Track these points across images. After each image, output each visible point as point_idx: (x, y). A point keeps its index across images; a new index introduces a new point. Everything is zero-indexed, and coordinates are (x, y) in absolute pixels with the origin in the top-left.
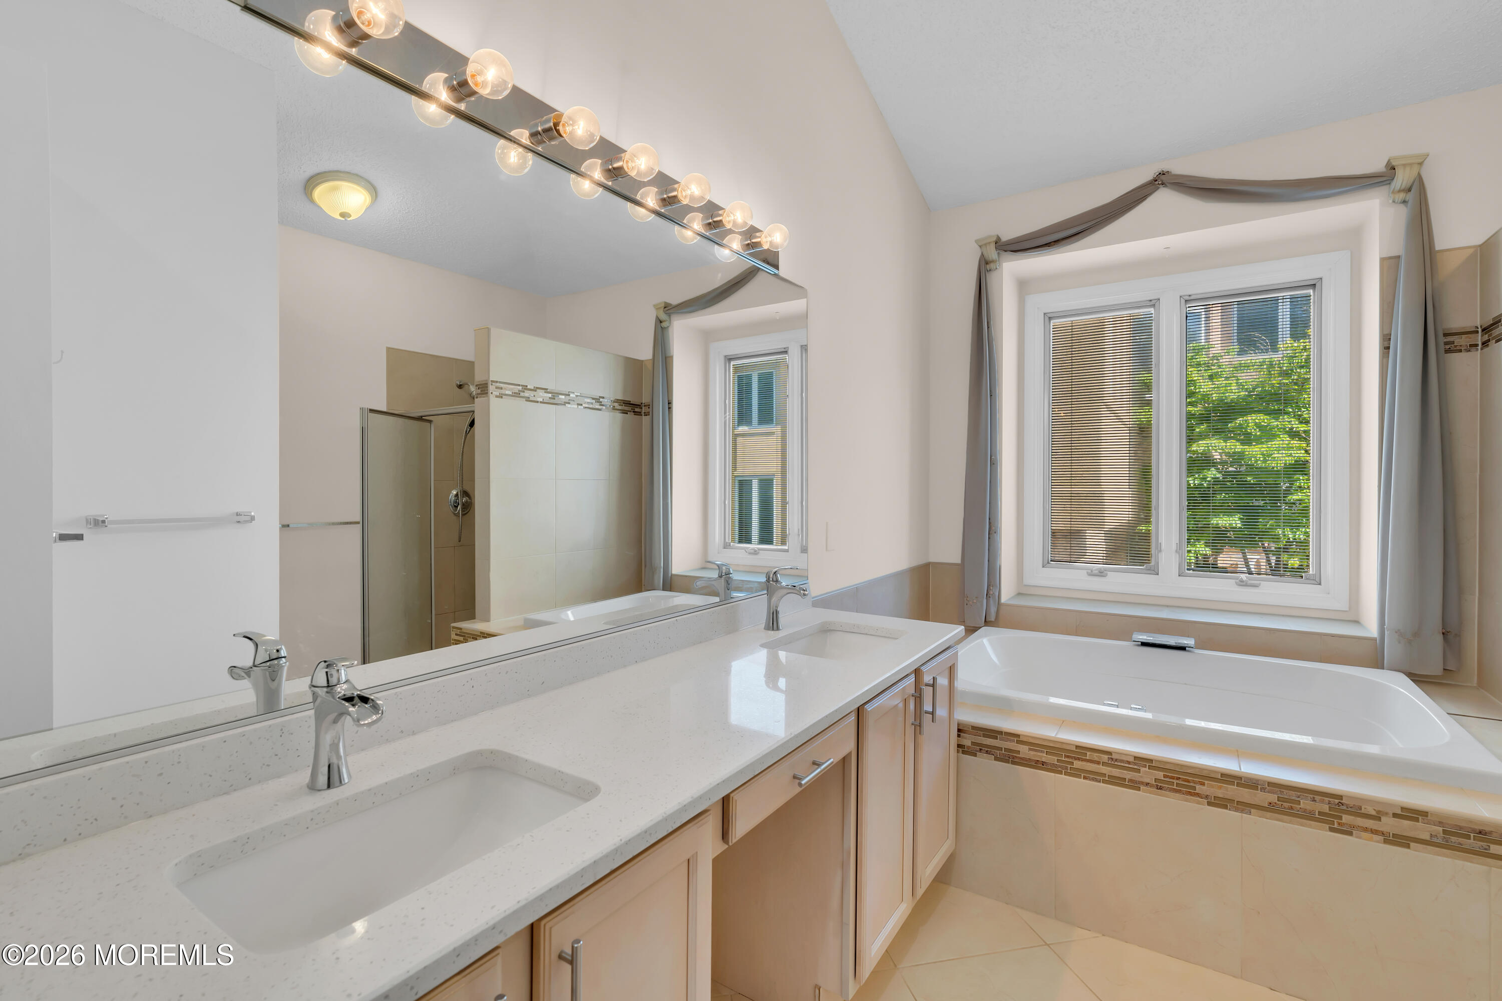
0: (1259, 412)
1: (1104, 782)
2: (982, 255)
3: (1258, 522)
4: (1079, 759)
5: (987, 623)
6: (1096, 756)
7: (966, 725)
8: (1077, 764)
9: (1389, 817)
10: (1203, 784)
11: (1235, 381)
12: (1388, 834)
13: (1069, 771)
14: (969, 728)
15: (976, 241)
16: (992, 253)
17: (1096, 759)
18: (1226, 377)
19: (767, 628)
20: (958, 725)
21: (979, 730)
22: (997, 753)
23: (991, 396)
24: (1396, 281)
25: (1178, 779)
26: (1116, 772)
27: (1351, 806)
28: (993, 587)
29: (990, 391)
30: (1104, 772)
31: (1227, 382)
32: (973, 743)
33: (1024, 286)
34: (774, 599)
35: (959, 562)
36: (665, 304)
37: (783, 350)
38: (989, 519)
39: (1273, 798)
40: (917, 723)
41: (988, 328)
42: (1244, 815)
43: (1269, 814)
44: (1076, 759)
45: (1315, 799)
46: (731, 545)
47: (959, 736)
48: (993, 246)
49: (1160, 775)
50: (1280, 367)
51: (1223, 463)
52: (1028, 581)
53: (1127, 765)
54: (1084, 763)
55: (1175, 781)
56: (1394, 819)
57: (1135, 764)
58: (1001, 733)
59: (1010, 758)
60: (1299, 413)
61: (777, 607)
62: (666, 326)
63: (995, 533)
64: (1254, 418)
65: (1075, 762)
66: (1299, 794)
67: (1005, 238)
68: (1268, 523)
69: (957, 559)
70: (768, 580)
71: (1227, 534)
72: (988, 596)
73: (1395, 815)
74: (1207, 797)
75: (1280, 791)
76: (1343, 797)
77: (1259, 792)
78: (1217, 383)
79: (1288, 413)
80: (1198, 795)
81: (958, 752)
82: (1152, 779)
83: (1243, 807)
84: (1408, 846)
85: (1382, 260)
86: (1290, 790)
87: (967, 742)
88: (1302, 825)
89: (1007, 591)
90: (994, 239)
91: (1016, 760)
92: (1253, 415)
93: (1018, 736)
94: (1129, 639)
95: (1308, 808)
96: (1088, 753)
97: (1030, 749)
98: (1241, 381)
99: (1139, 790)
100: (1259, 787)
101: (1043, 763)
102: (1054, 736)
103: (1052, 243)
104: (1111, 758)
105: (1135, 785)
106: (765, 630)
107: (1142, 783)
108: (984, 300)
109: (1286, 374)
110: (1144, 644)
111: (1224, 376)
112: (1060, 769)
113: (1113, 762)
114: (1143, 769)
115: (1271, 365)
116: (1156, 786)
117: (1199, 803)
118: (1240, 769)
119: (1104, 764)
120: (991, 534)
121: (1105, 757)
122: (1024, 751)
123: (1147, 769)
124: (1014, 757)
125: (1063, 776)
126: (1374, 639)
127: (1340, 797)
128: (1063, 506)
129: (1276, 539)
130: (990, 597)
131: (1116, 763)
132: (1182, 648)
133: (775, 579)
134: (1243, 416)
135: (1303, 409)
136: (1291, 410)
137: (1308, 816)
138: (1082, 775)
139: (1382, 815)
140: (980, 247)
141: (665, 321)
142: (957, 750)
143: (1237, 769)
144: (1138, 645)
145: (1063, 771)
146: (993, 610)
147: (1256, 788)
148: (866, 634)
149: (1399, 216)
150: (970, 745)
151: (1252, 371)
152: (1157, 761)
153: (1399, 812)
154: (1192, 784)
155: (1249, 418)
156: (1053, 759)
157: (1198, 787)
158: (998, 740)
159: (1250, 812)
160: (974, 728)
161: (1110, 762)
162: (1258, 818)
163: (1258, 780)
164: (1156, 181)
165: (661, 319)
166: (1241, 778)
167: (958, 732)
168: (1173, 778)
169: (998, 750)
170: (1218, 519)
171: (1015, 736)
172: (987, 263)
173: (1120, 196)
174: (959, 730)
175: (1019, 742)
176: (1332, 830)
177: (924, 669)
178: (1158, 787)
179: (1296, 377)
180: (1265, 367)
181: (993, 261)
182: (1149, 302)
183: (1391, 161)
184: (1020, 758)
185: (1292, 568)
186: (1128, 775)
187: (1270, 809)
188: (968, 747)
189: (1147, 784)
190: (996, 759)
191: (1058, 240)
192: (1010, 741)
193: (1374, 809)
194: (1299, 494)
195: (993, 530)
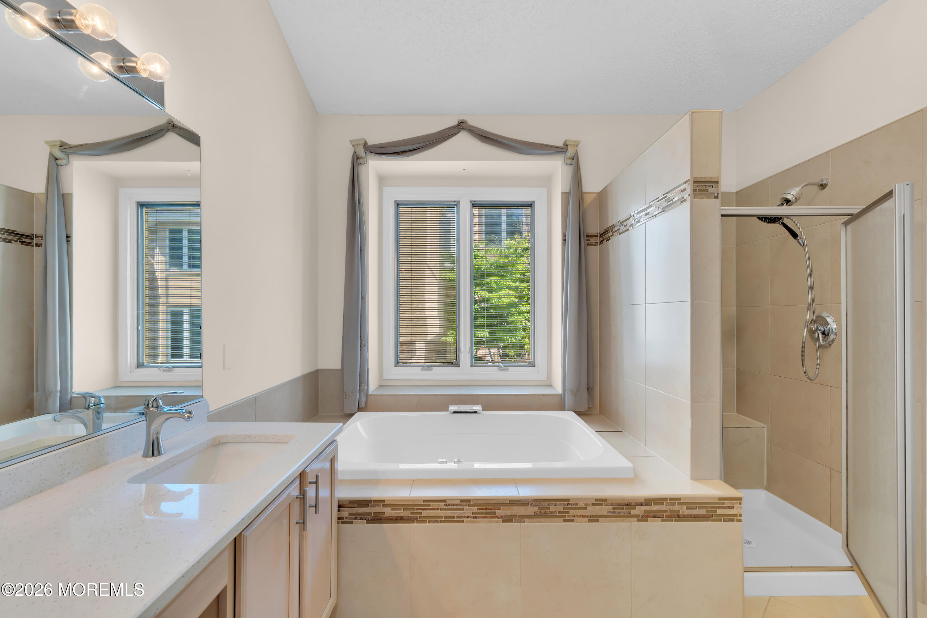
0: (496, 275)
1: (442, 522)
2: (355, 152)
3: (495, 334)
4: (425, 509)
5: (360, 409)
6: (437, 505)
7: (344, 501)
8: (425, 513)
9: (590, 506)
10: (500, 509)
11: (485, 259)
12: (590, 516)
13: (419, 520)
14: (347, 503)
15: (351, 141)
16: (362, 153)
17: (436, 507)
18: (482, 257)
19: (145, 455)
20: (339, 502)
21: (354, 503)
22: (368, 517)
23: (361, 251)
24: (568, 205)
25: (486, 509)
26: (449, 513)
27: (573, 504)
28: (363, 383)
29: (361, 247)
30: (441, 515)
31: (482, 259)
32: (350, 514)
33: (382, 180)
34: (153, 427)
35: (340, 367)
36: (60, 143)
37: (196, 203)
38: (361, 337)
39: (536, 509)
40: (302, 521)
41: (359, 203)
42: (522, 523)
43: (534, 520)
44: (423, 509)
45: (557, 504)
46: (145, 365)
47: (339, 510)
48: (362, 146)
49: (475, 509)
50: (505, 253)
51: (481, 302)
52: (386, 376)
53: (456, 507)
54: (429, 511)
55: (484, 511)
56: (592, 507)
57: (460, 505)
58: (371, 501)
59: (379, 519)
60: (512, 277)
61: (158, 433)
62: (62, 164)
63: (364, 346)
64: (494, 279)
65: (423, 512)
66: (549, 503)
67: (370, 143)
68: (499, 333)
69: (339, 367)
70: (147, 407)
71: (482, 339)
72: (360, 390)
73: (593, 504)
74: (502, 517)
75: (540, 503)
76: (570, 500)
77: (529, 507)
78: (477, 259)
79: (507, 277)
80: (497, 517)
81: (338, 524)
82: (471, 513)
83: (521, 518)
84: (598, 521)
85: (563, 193)
86: (544, 502)
87: (345, 513)
88: (550, 522)
89: (373, 385)
90: (363, 142)
91: (382, 520)
92: (493, 277)
93: (383, 501)
94: (447, 410)
95: (554, 510)
96: (431, 504)
97: (392, 510)
98: (487, 259)
99: (463, 522)
100: (529, 503)
101: (401, 518)
102: (408, 496)
103: (400, 153)
104: (446, 504)
105: (460, 520)
106: (142, 458)
107: (465, 517)
108: (356, 183)
109: (506, 257)
110: (455, 412)
111: (480, 256)
112: (413, 519)
113: (447, 507)
114: (465, 507)
115: (501, 252)
116: (473, 517)
117: (498, 522)
118: (519, 494)
119: (442, 509)
120: (362, 347)
121: (441, 504)
122: (388, 512)
123: (468, 507)
124: (380, 518)
125: (415, 524)
126: (561, 395)
127: (568, 500)
128: (406, 326)
129: (504, 341)
130: (361, 391)
131: (449, 507)
132: (476, 412)
133: (155, 405)
134: (489, 277)
135: (513, 275)
136: (508, 275)
137: (553, 515)
138: (428, 520)
139: (587, 506)
140: (353, 146)
141: (61, 159)
142: (338, 521)
143: (517, 494)
144: (452, 413)
145: (415, 520)
146: (363, 399)
147: (527, 505)
148: (257, 442)
149: (569, 171)
150: (348, 516)
151: (492, 254)
152: (473, 500)
153: (594, 502)
154: (493, 511)
155: (492, 279)
156: (407, 514)
157: (497, 511)
158: (369, 508)
159: (525, 521)
160: (351, 502)
161: (445, 507)
162: (529, 523)
163: (528, 500)
164: (459, 126)
165: (57, 157)
166: (520, 500)
167: (338, 507)
168: (482, 509)
169: (369, 515)
170: (478, 333)
171: (381, 502)
172: (358, 158)
173: (439, 131)
174: (339, 506)
175: (385, 506)
176: (565, 521)
177: (308, 470)
178: (474, 517)
179: (511, 259)
180: (499, 252)
181: (362, 158)
182: (453, 202)
183: (566, 141)
184: (386, 518)
185: (511, 357)
186: (456, 513)
187: (536, 516)
188: (346, 518)
189: (468, 517)
190: (368, 522)
191: (404, 152)
192: (378, 506)
193: (584, 503)
194: (513, 318)
195: (363, 344)
